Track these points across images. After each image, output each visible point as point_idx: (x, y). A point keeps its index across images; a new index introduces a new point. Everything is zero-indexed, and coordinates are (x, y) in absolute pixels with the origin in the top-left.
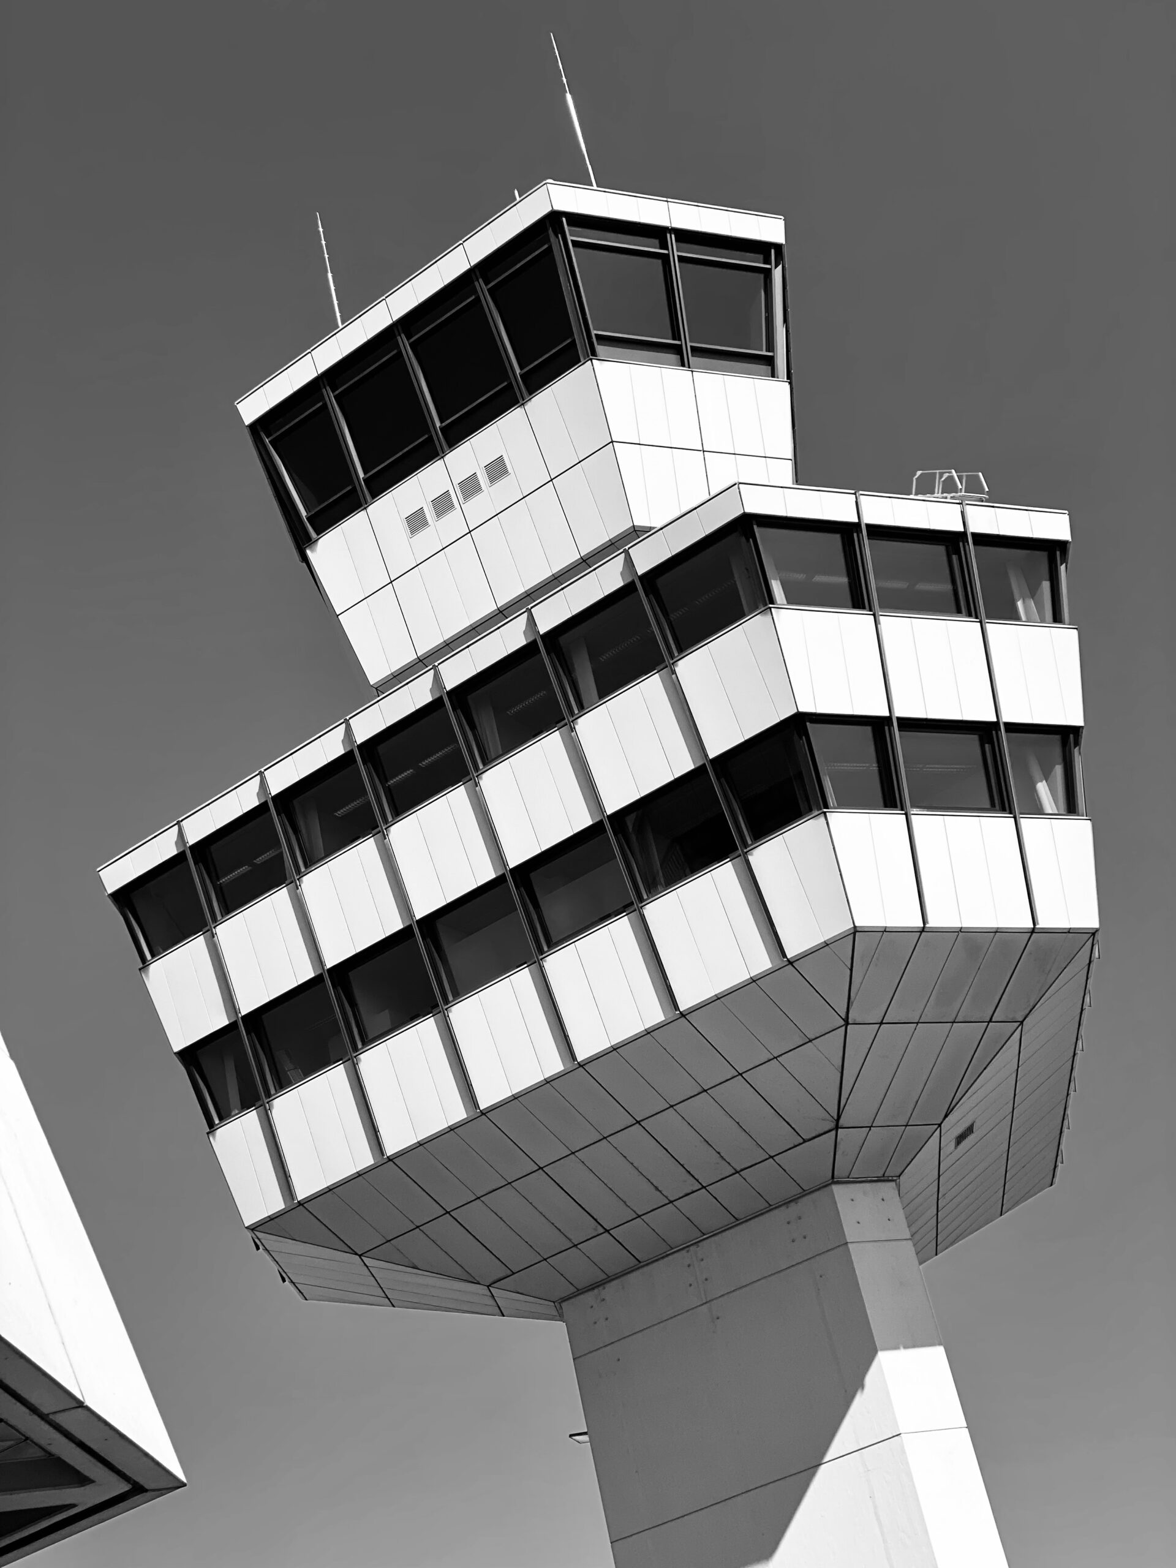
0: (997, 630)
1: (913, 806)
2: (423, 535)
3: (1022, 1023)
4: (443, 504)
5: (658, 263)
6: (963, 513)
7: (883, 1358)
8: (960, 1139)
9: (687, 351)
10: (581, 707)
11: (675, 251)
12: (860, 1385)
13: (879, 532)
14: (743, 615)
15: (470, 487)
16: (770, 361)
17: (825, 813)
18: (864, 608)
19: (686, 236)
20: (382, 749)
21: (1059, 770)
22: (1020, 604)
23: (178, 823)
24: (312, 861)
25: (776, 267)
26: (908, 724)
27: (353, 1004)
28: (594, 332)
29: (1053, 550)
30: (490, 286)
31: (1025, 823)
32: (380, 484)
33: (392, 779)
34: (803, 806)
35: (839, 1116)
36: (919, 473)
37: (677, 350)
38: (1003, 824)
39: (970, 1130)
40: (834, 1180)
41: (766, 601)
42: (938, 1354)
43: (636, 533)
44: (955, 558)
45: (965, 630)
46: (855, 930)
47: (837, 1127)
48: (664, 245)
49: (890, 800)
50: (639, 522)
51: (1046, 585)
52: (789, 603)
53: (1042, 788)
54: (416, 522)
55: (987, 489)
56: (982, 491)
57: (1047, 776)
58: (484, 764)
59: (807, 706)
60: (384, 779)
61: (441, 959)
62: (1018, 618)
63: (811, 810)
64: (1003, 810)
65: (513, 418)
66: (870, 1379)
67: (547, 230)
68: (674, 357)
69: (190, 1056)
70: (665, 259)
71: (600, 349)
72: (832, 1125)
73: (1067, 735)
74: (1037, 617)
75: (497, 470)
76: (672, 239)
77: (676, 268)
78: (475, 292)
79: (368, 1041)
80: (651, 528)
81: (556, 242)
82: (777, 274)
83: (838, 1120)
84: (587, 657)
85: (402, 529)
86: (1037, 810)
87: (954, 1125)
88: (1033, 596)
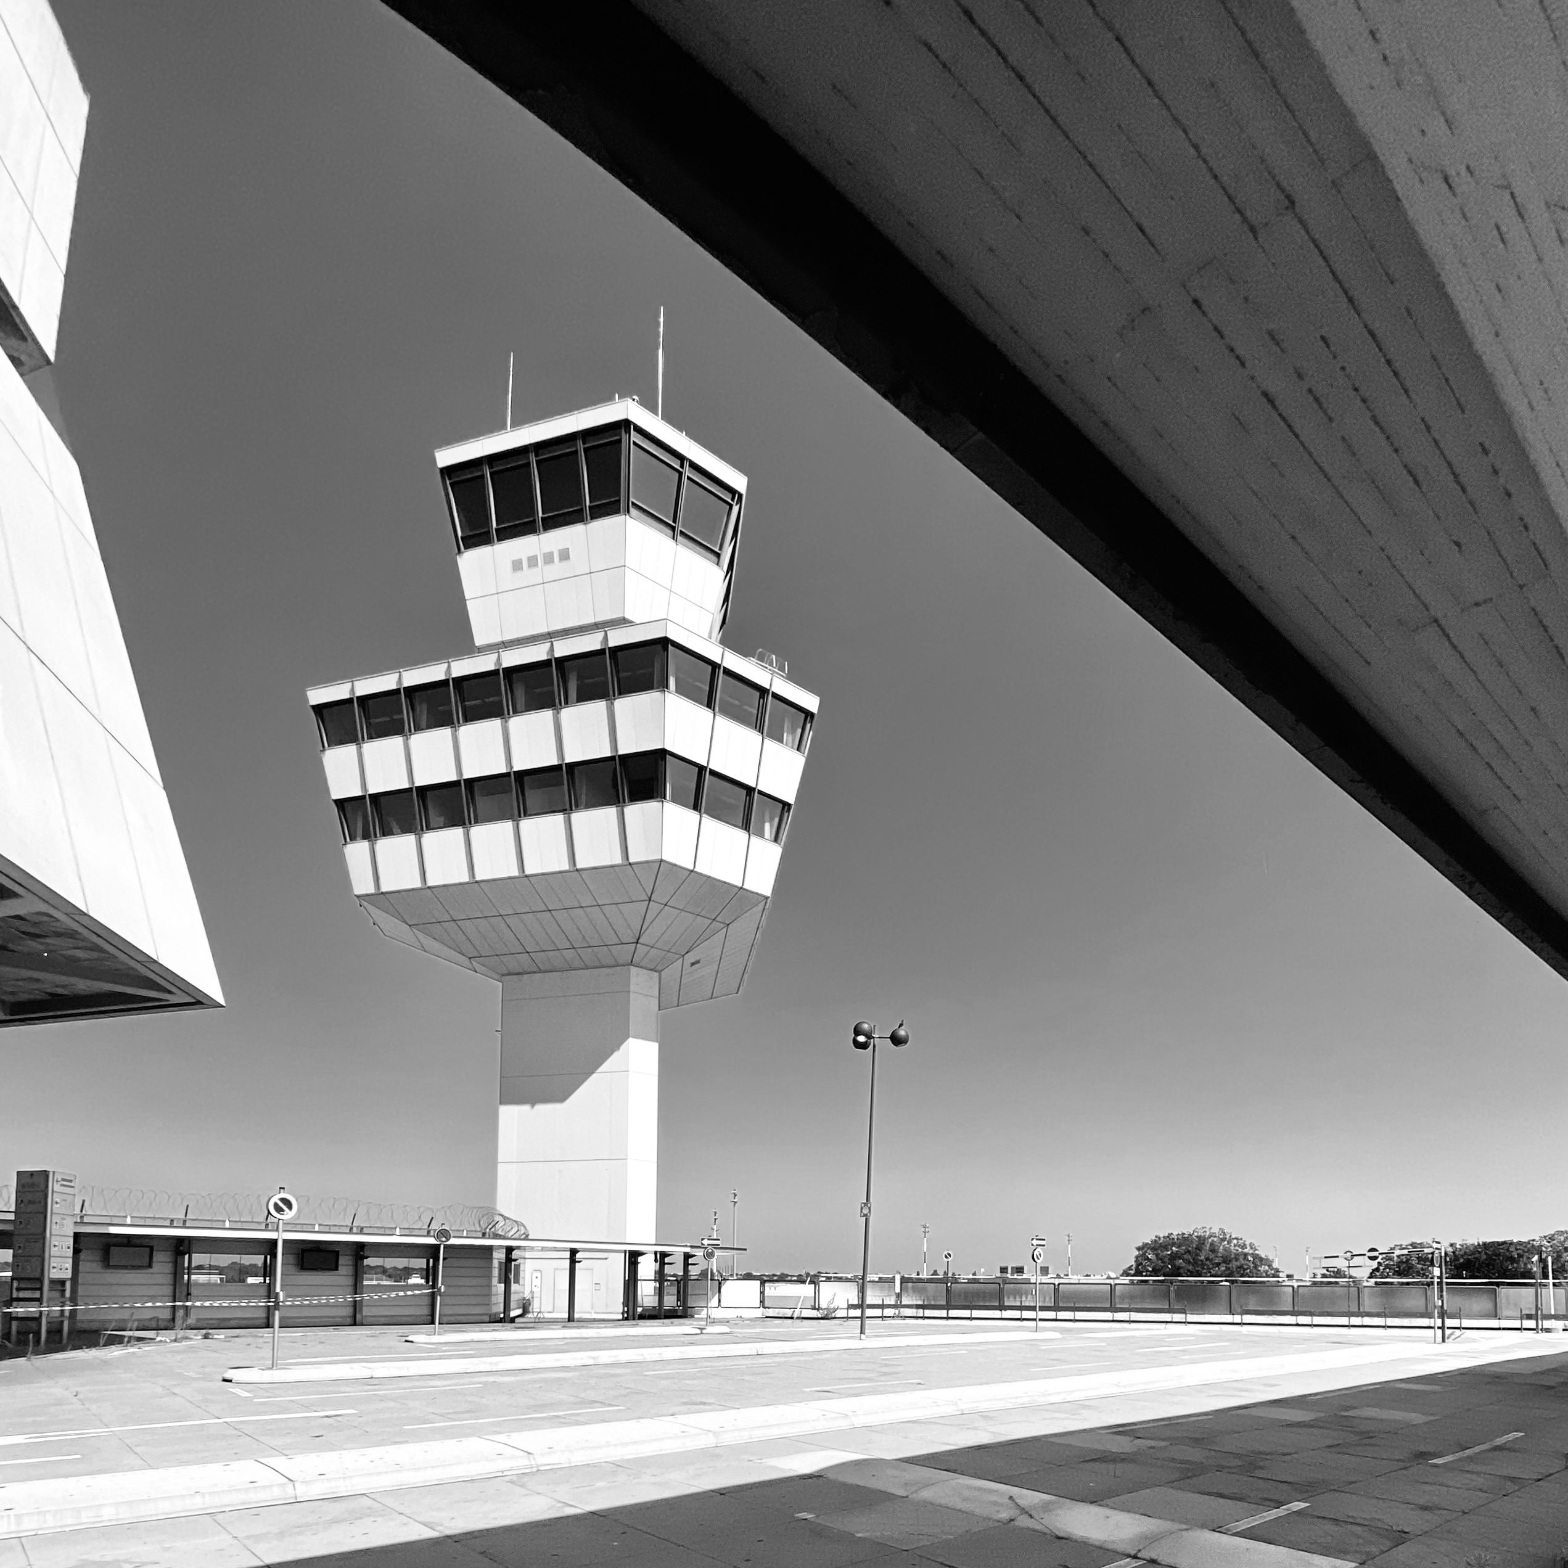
0: (769, 744)
1: (705, 813)
2: (519, 574)
3: (728, 925)
4: (533, 561)
5: (677, 475)
6: (772, 680)
7: (631, 1041)
8: (693, 964)
9: (678, 533)
10: (567, 703)
11: (688, 472)
12: (618, 1048)
13: (728, 672)
14: (652, 688)
15: (549, 558)
16: (718, 555)
17: (663, 802)
18: (710, 708)
19: (694, 466)
20: (465, 684)
21: (777, 820)
22: (785, 735)
23: (352, 681)
24: (418, 729)
25: (736, 504)
26: (713, 773)
27: (426, 808)
28: (632, 499)
29: (808, 715)
30: (586, 446)
31: (753, 838)
32: (504, 534)
33: (468, 701)
34: (655, 796)
35: (639, 938)
36: (760, 650)
37: (673, 529)
38: (742, 835)
39: (698, 962)
40: (631, 963)
41: (664, 686)
42: (655, 1046)
43: (623, 622)
44: (762, 700)
45: (754, 736)
46: (662, 861)
47: (637, 943)
48: (682, 466)
49: (696, 807)
50: (628, 616)
51: (799, 731)
52: (676, 692)
53: (767, 826)
54: (517, 566)
55: (787, 672)
56: (784, 672)
57: (771, 821)
58: (514, 713)
59: (668, 747)
60: (463, 701)
61: (473, 803)
62: (781, 741)
63: (657, 797)
64: (746, 829)
65: (578, 529)
66: (622, 1047)
67: (621, 428)
68: (670, 532)
69: (341, 803)
70: (680, 474)
71: (632, 510)
72: (636, 941)
73: (786, 806)
74: (790, 745)
75: (565, 555)
76: (686, 464)
77: (685, 481)
78: (576, 446)
79: (429, 828)
80: (632, 622)
81: (624, 436)
82: (736, 509)
83: (638, 939)
84: (576, 677)
85: (509, 566)
86: (761, 835)
87: (690, 958)
88: (792, 734)
